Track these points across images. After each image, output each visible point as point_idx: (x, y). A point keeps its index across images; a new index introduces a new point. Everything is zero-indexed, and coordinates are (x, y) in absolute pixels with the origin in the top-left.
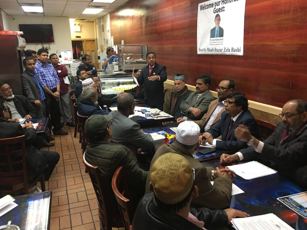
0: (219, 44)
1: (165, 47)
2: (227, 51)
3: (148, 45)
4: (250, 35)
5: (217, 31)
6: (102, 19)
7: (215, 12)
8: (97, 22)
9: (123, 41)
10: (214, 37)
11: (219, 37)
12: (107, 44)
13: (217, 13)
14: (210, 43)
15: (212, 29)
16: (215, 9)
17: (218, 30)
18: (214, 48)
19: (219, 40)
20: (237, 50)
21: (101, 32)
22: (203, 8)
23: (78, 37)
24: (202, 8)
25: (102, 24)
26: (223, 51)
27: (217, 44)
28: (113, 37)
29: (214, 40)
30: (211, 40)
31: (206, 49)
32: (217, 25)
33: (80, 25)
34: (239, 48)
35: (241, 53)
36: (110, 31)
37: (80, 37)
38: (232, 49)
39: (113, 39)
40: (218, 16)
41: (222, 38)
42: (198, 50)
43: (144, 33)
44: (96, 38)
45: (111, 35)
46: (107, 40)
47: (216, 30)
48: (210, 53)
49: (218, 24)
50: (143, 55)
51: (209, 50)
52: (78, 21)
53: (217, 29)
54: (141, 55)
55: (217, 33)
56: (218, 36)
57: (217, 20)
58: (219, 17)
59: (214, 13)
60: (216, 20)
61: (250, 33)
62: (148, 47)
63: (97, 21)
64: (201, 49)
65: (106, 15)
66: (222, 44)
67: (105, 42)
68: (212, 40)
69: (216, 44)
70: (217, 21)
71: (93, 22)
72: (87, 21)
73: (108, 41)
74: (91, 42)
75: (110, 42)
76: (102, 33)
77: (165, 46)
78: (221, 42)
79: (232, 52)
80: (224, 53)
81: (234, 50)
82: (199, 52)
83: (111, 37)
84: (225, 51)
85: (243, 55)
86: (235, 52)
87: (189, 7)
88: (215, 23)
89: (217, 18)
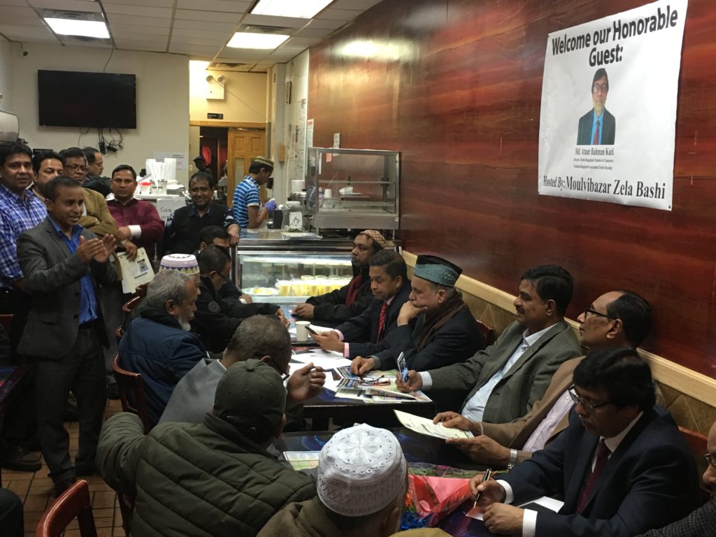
0: (602, 168)
1: (450, 165)
2: (624, 191)
3: (403, 155)
4: (695, 144)
5: (598, 123)
6: (288, 66)
7: (593, 61)
8: (275, 75)
9: (339, 135)
10: (588, 143)
11: (602, 144)
12: (296, 140)
13: (601, 67)
14: (575, 160)
15: (582, 116)
16: (595, 53)
17: (601, 120)
18: (586, 180)
19: (601, 153)
20: (654, 192)
21: (284, 106)
22: (561, 47)
23: (212, 118)
24: (559, 47)
25: (287, 80)
26: (612, 189)
27: (596, 168)
28: (312, 120)
29: (587, 153)
30: (578, 152)
31: (564, 179)
32: (598, 103)
33: (224, 81)
34: (660, 186)
35: (666, 203)
36: (307, 101)
37: (222, 115)
38: (640, 186)
39: (312, 126)
40: (601, 74)
41: (610, 146)
42: (541, 180)
43: (395, 116)
44: (267, 122)
45: (309, 117)
46: (297, 130)
47: (595, 120)
48: (574, 193)
49: (602, 99)
50: (387, 185)
51: (571, 183)
52: (217, 67)
53: (598, 117)
54: (382, 185)
55: (598, 131)
56: (600, 142)
57: (598, 89)
58: (604, 77)
59: (592, 65)
60: (595, 90)
61: (695, 138)
62: (403, 159)
63: (275, 70)
64: (549, 178)
65: (300, 54)
66: (610, 168)
67: (290, 135)
68: (581, 152)
69: (592, 167)
70: (600, 93)
71: (266, 73)
72: (247, 70)
73: (299, 132)
74: (253, 135)
75: (303, 137)
76: (287, 106)
77: (447, 161)
78: (607, 161)
79: (638, 195)
80: (614, 199)
81: (644, 192)
82: (543, 190)
83: (309, 121)
84: (617, 192)
85: (670, 210)
86: (647, 196)
87: (521, 40)
88: (593, 96)
89: (598, 82)
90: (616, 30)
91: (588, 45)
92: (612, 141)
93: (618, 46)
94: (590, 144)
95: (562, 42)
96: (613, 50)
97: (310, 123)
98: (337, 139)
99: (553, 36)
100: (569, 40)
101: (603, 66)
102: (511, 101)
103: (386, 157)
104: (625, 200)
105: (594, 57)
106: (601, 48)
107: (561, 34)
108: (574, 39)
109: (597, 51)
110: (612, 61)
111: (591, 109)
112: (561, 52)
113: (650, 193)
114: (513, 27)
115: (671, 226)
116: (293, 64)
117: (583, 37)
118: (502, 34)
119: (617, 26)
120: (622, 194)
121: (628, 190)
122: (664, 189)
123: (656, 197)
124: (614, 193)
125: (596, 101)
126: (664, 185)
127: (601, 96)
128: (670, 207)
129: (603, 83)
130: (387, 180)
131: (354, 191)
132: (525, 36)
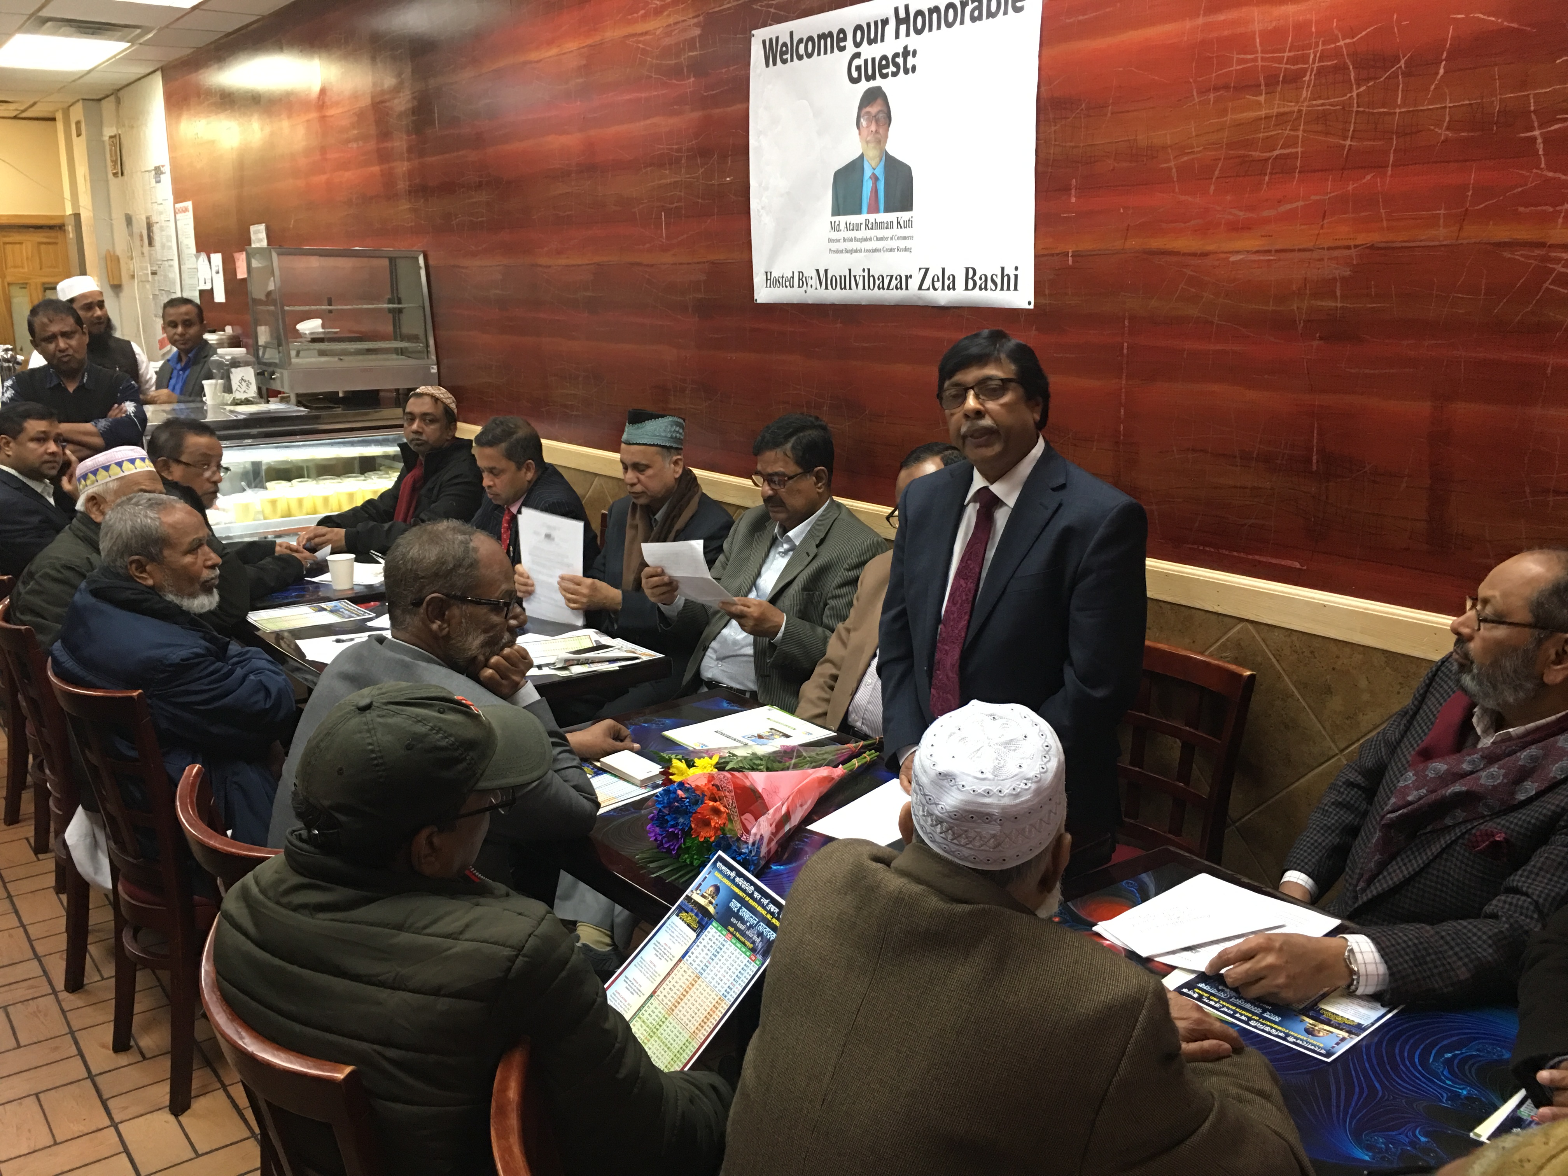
0: (892, 250)
1: (548, 267)
2: (938, 285)
3: (431, 255)
4: (1073, 200)
5: (875, 178)
6: (108, 106)
7: (855, 74)
8: (78, 123)
9: (262, 227)
10: (857, 210)
11: (887, 210)
12: (150, 243)
13: (872, 84)
14: (830, 240)
15: (840, 167)
16: (856, 62)
17: (880, 172)
18: (857, 272)
19: (890, 225)
20: (999, 281)
21: (107, 181)
22: (783, 53)
24: (778, 53)
25: (108, 131)
26: (914, 284)
27: (879, 250)
28: (189, 204)
29: (857, 227)
30: (835, 227)
31: (810, 272)
32: (872, 145)
34: (1010, 271)
35: (1022, 298)
36: (167, 169)
38: (970, 274)
39: (190, 214)
41: (904, 216)
42: (758, 280)
43: (402, 186)
44: (69, 211)
45: (179, 196)
46: (149, 227)
47: (868, 173)
48: (835, 295)
49: (880, 139)
50: (400, 311)
51: (824, 278)
53: (872, 167)
54: (390, 311)
55: (875, 191)
56: (882, 206)
57: (869, 121)
58: (880, 101)
59: (854, 81)
60: (864, 122)
61: (1073, 192)
62: (431, 262)
63: (77, 113)
64: (776, 274)
65: (139, 79)
66: (908, 250)
67: (131, 234)
68: (842, 226)
69: (869, 251)
70: (873, 128)
71: (54, 119)
72: (11, 114)
73: (156, 229)
74: (39, 237)
75: (169, 239)
76: (115, 182)
77: (543, 261)
78: (900, 238)
79: (967, 289)
80: (920, 298)
81: (979, 283)
82: (763, 294)
83: (178, 206)
84: (925, 286)
85: (1032, 307)
86: (986, 289)
87: (691, 44)
88: (860, 134)
89: (868, 109)
90: (899, 22)
91: (842, 49)
92: (907, 205)
93: (906, 48)
94: (859, 212)
95: (785, 44)
96: (896, 55)
97: (185, 210)
98: (259, 236)
99: (760, 36)
100: (800, 41)
101: (878, 82)
102: (679, 150)
103: (392, 260)
104: (942, 297)
105: (858, 68)
106: (869, 52)
107: (780, 31)
108: (810, 39)
109: (863, 57)
110: (895, 74)
111: (857, 155)
112: (784, 62)
113: (990, 284)
114: (671, 21)
115: (1034, 332)
116: (118, 101)
117: (830, 34)
118: (646, 33)
119: (902, 14)
120: (935, 289)
121: (947, 282)
122: (1016, 276)
123: (1002, 289)
124: (920, 288)
125: (867, 142)
126: (1016, 269)
127: (877, 132)
128: (1029, 303)
129: (879, 112)
130: (399, 303)
131: (323, 326)
132: (700, 36)
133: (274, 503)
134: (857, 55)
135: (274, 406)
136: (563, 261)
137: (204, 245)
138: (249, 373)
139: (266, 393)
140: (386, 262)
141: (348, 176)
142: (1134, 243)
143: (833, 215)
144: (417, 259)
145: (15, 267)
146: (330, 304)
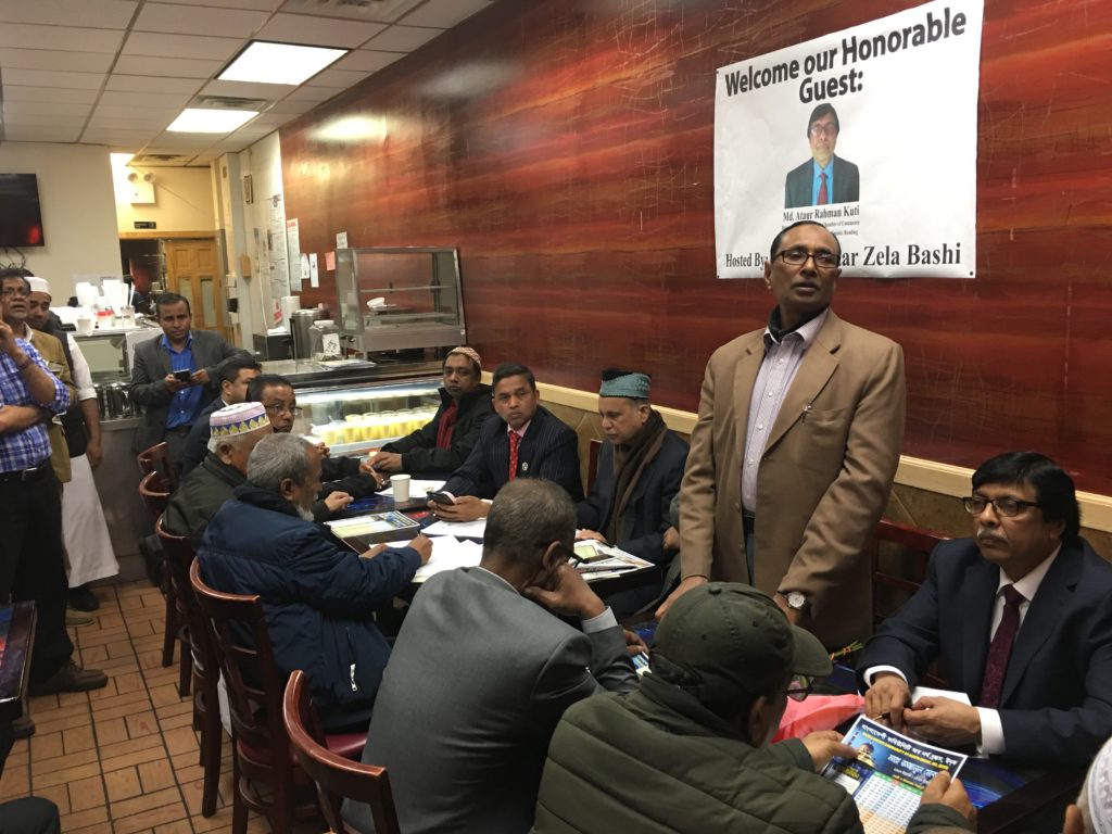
1: (549, 256)
2: (883, 260)
3: (463, 249)
4: (1014, 186)
5: (824, 177)
6: (244, 156)
7: (806, 95)
8: (224, 169)
9: (344, 235)
10: (807, 203)
11: (835, 201)
12: (270, 248)
13: (822, 102)
15: (791, 170)
16: (807, 86)
17: (829, 172)
19: (838, 214)
20: (941, 256)
21: (243, 206)
22: (742, 84)
24: (735, 84)
25: (244, 173)
26: (860, 260)
28: (296, 221)
32: (821, 150)
33: (153, 179)
35: (966, 268)
36: (282, 197)
38: (913, 251)
39: (297, 228)
40: (825, 112)
41: (852, 205)
42: (721, 261)
43: (442, 201)
44: (218, 228)
45: (289, 215)
46: (270, 236)
47: (818, 172)
49: (829, 146)
50: (439, 290)
52: (143, 162)
53: (822, 168)
54: (432, 291)
55: (825, 187)
56: (830, 198)
57: (819, 132)
59: (806, 100)
60: (814, 133)
61: (1014, 179)
62: (462, 255)
63: (224, 162)
64: (736, 256)
65: (264, 138)
66: (855, 233)
67: (258, 242)
70: (823, 136)
71: (209, 167)
72: (183, 164)
73: (273, 238)
74: (198, 246)
76: (247, 208)
77: (546, 251)
78: (847, 224)
79: (910, 263)
80: (865, 272)
81: (922, 258)
82: (724, 271)
83: (289, 222)
84: (870, 262)
85: (974, 276)
86: (929, 262)
87: (666, 83)
88: (811, 142)
89: (818, 122)
90: (846, 51)
91: (796, 76)
92: (853, 195)
93: (852, 71)
94: (810, 204)
95: (745, 77)
96: (844, 77)
97: (293, 225)
98: (342, 240)
99: (723, 73)
100: (758, 73)
102: (656, 164)
103: (434, 255)
104: (887, 271)
105: (809, 91)
106: (818, 77)
107: (741, 67)
108: (767, 71)
109: (813, 82)
110: (842, 93)
111: (808, 159)
112: (744, 90)
113: (932, 258)
114: (650, 67)
115: (975, 297)
116: (251, 153)
117: (785, 66)
118: (629, 78)
119: (849, 45)
120: (879, 264)
121: (891, 258)
122: (958, 252)
123: (944, 262)
124: (866, 263)
125: (817, 149)
126: (958, 245)
127: (826, 140)
128: (971, 274)
129: (829, 123)
130: (439, 284)
131: (385, 302)
132: (673, 77)
133: (350, 431)
134: (809, 80)
135: (352, 361)
136: (562, 251)
137: (306, 248)
138: (335, 338)
139: (346, 352)
140: (430, 256)
141: (406, 197)
142: (1075, 221)
143: (787, 207)
144: (452, 253)
145: (183, 266)
146: (391, 287)
